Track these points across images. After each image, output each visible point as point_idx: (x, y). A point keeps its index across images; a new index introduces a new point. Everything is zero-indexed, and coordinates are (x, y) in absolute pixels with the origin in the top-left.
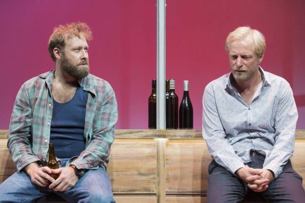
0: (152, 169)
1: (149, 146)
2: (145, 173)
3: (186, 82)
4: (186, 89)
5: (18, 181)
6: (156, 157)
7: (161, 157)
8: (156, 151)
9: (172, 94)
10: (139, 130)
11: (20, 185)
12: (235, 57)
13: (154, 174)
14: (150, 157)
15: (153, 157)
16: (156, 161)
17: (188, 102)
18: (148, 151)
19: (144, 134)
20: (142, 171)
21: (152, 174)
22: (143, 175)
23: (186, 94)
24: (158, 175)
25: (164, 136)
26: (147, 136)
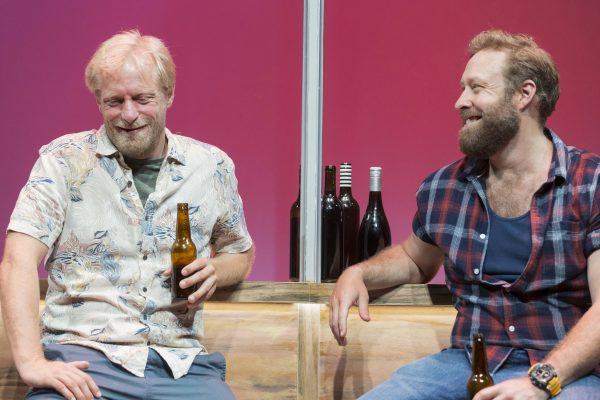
0: (288, 376)
1: (281, 320)
2: (270, 384)
3: (376, 171)
4: (375, 188)
5: (407, 381)
6: (297, 349)
7: (309, 348)
8: (297, 333)
9: (345, 199)
10: (256, 284)
11: (409, 389)
12: (119, 101)
13: (291, 386)
14: (283, 346)
15: (291, 347)
16: (296, 358)
17: (378, 217)
18: (277, 332)
19: (267, 293)
20: (264, 381)
21: (287, 387)
22: (267, 388)
23: (375, 198)
24: (300, 388)
25: (315, 299)
26: (273, 298)
